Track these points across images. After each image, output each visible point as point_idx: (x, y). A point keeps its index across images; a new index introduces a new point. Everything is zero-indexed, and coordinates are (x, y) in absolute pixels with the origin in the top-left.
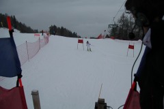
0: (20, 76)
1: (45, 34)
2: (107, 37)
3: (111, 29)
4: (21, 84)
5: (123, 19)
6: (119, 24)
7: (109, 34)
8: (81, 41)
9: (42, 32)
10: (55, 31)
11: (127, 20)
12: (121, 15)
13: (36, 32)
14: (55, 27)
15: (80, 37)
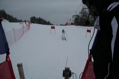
0: (8, 53)
1: (27, 23)
2: (72, 24)
3: (74, 18)
4: (9, 59)
5: (83, 12)
6: (80, 15)
7: (73, 22)
8: (53, 28)
9: (25, 21)
11: (86, 12)
12: (82, 9)
13: (21, 21)
14: (34, 17)
15: (52, 25)
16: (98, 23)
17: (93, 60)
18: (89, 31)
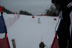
1: (18, 14)
2: (45, 15)
3: (46, 12)
4: (7, 36)
5: (51, 8)
8: (33, 17)
9: (16, 13)
10: (22, 13)
11: (53, 8)
12: (51, 6)
13: (14, 13)
14: (22, 11)
15: (33, 15)
16: (62, 15)
17: (58, 37)
18: (55, 19)
